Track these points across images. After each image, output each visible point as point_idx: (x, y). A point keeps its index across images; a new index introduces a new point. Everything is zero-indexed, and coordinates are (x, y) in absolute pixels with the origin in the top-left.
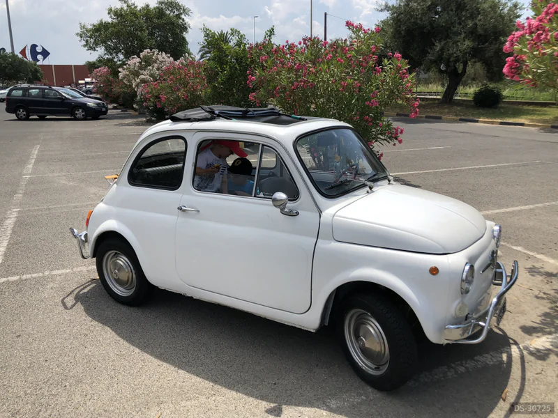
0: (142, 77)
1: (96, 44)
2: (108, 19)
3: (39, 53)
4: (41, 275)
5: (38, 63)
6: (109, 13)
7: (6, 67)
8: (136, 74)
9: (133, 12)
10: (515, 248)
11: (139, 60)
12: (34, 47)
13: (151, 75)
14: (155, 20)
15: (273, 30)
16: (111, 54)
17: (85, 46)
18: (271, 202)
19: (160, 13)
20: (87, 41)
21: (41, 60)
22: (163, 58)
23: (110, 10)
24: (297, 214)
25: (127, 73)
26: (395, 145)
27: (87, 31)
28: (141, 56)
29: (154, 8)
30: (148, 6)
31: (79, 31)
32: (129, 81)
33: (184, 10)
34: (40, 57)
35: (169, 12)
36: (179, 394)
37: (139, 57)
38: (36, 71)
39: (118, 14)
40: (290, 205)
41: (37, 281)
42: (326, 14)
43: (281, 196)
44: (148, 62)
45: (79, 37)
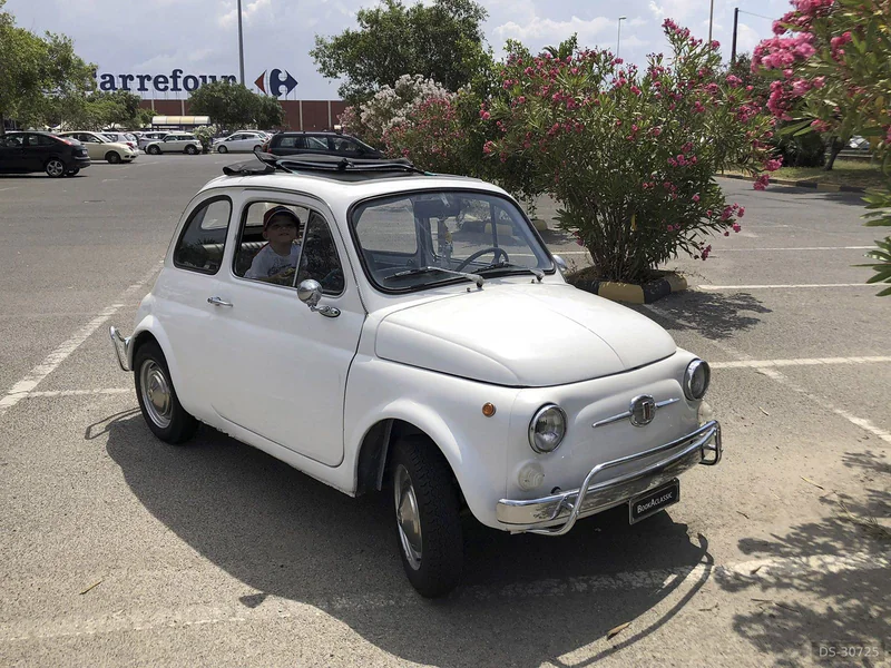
0: (396, 119)
1: (338, 66)
2: (356, 28)
3: (283, 83)
4: (87, 392)
5: (279, 98)
6: (359, 19)
7: (227, 104)
8: (387, 115)
9: (396, 17)
10: (856, 421)
11: (391, 91)
12: (276, 73)
13: (408, 116)
14: (430, 29)
15: (575, 40)
16: (359, 82)
17: (321, 70)
18: (296, 293)
19: (438, 16)
20: (324, 64)
21: (284, 93)
22: (430, 89)
23: (362, 13)
24: (338, 313)
25: (373, 112)
26: (727, 234)
27: (326, 47)
28: (397, 85)
29: (430, 10)
30: (421, 6)
31: (314, 47)
32: (378, 126)
33: (477, 11)
34: (282, 88)
35: (452, 15)
36: (146, 560)
37: (393, 87)
38: (275, 110)
39: (372, 19)
40: (325, 300)
41: (75, 399)
42: (737, 10)
43: (311, 284)
44: (406, 95)
45: (313, 58)
